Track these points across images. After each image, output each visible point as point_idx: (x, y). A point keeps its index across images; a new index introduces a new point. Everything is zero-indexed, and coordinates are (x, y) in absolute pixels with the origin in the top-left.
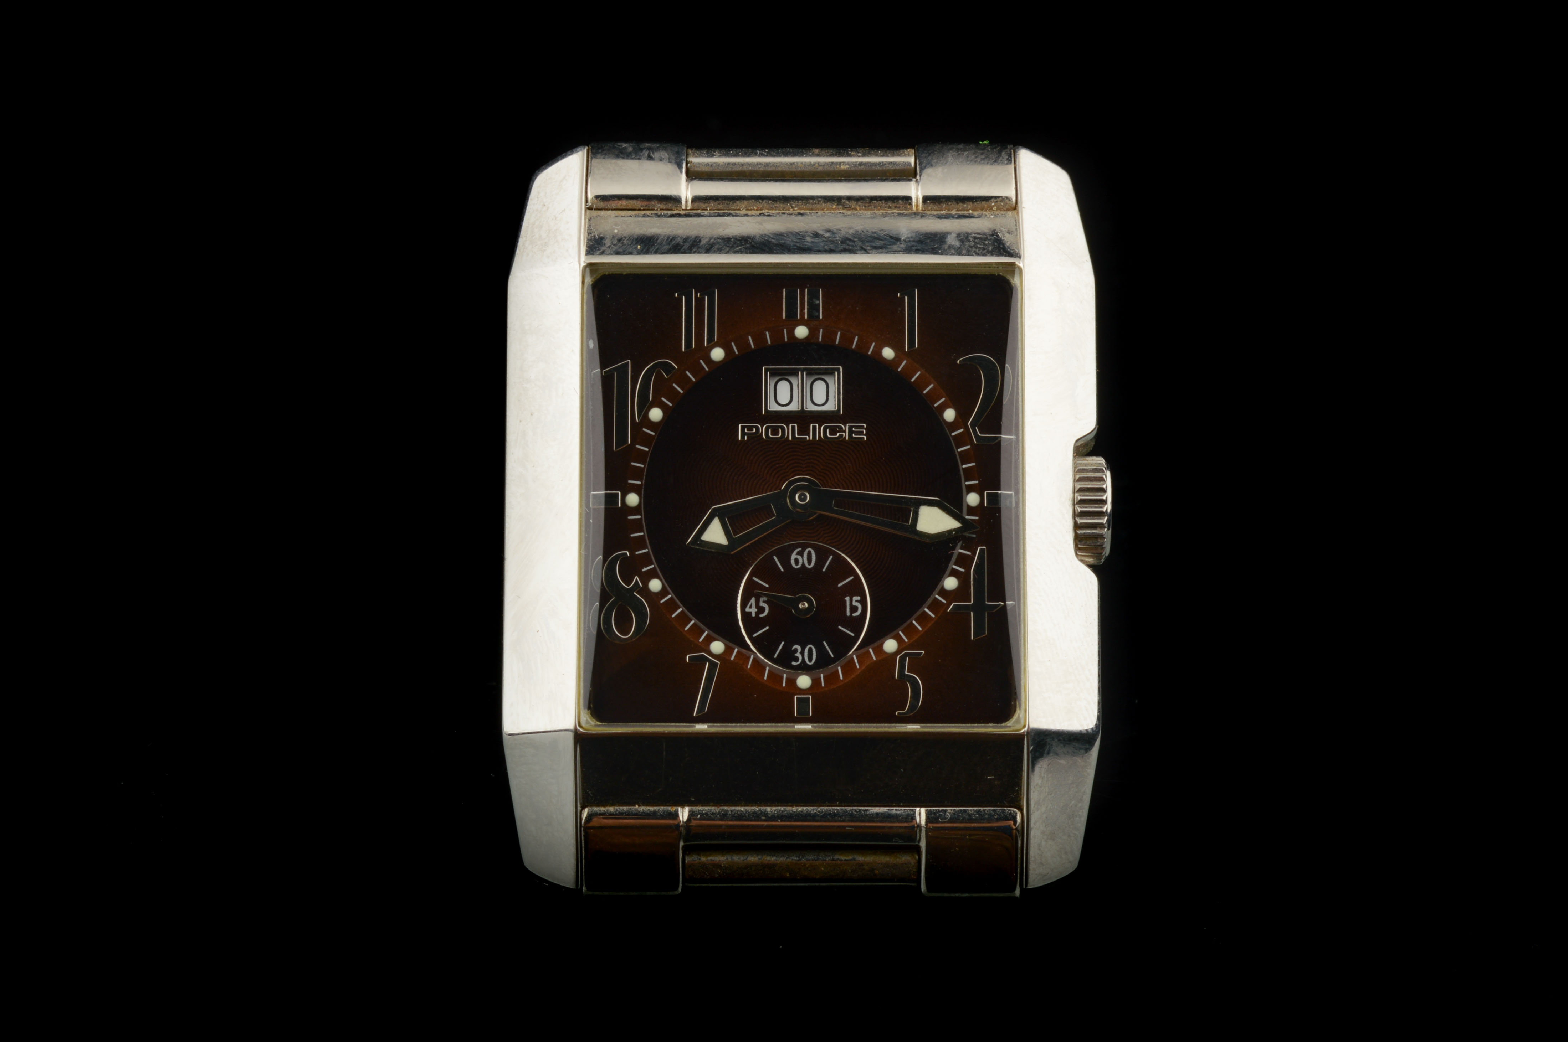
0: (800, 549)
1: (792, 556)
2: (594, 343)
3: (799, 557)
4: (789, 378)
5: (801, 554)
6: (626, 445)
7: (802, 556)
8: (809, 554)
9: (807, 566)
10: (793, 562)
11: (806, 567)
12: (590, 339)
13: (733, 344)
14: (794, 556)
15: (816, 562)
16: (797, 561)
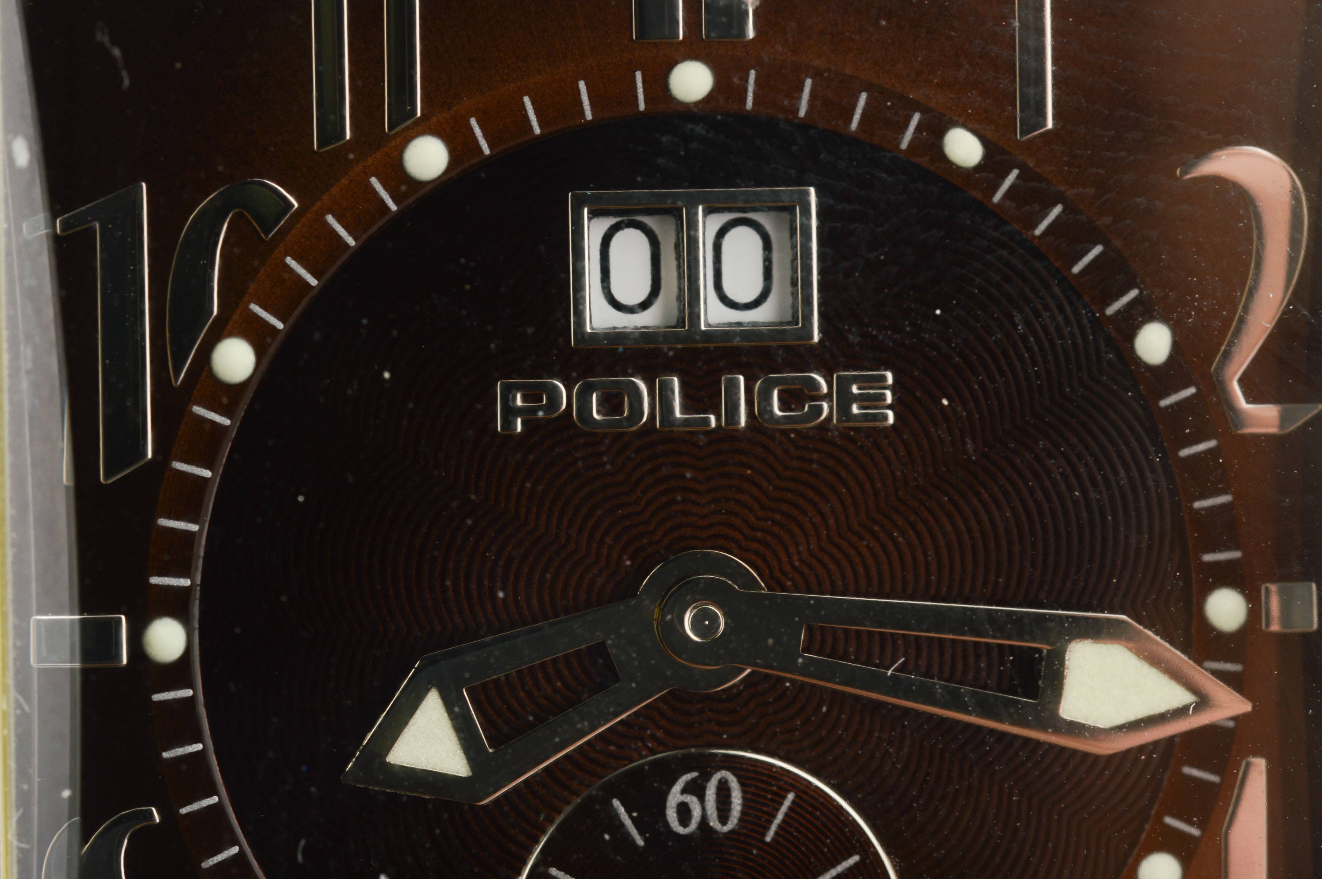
0: (695, 774)
1: (670, 797)
2: (30, 149)
3: (693, 801)
4: (648, 220)
5: (696, 789)
6: (142, 463)
7: (702, 798)
8: (723, 791)
9: (714, 823)
10: (672, 815)
11: (712, 830)
12: (15, 135)
13: (473, 122)
14: (675, 796)
15: (743, 813)
16: (684, 812)
